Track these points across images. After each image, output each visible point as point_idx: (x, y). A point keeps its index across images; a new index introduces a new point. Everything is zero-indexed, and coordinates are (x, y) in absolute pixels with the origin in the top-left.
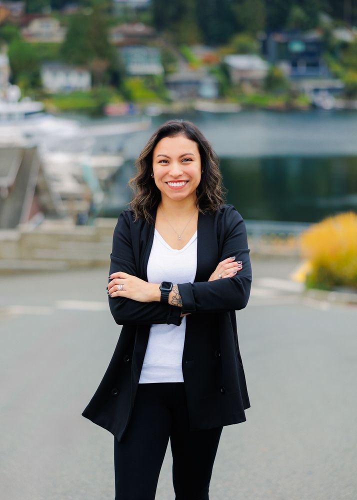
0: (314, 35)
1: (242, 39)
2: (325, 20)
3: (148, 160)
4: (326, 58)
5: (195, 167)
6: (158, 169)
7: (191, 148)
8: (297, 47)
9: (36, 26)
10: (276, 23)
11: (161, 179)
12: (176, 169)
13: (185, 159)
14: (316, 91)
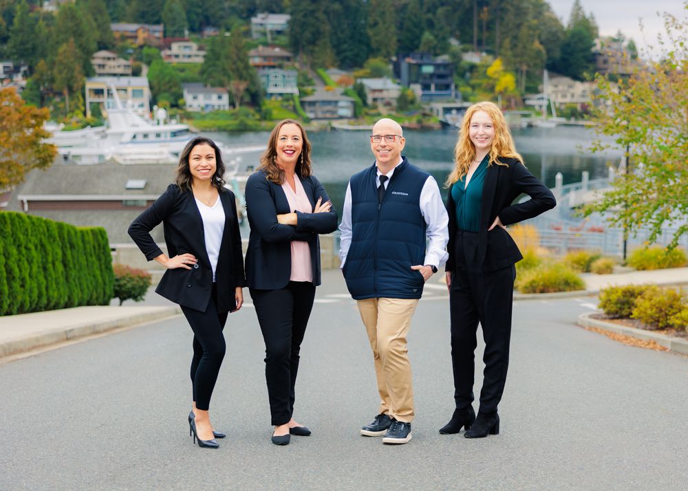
0: (444, 58)
1: (375, 62)
2: (454, 43)
3: (186, 159)
4: (455, 79)
5: (213, 162)
6: (193, 163)
7: (212, 152)
8: (428, 69)
9: (176, 48)
10: (408, 46)
11: (196, 168)
12: (204, 162)
13: (208, 157)
14: (447, 110)
